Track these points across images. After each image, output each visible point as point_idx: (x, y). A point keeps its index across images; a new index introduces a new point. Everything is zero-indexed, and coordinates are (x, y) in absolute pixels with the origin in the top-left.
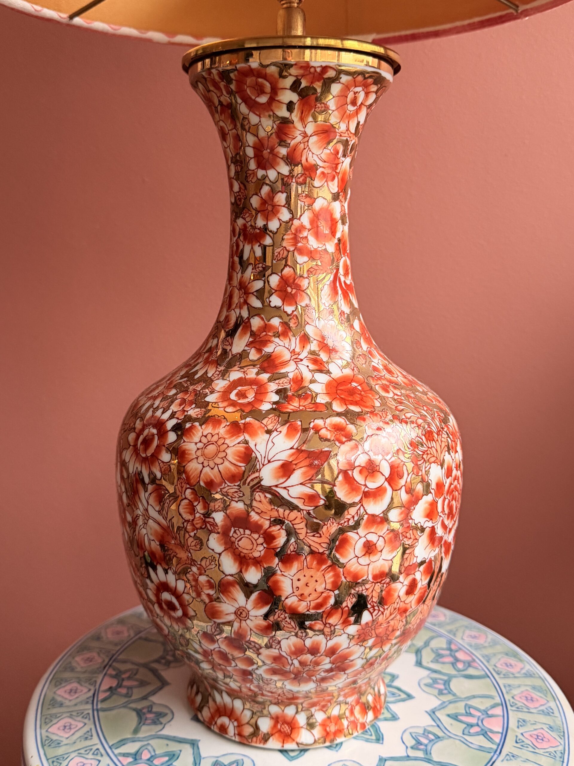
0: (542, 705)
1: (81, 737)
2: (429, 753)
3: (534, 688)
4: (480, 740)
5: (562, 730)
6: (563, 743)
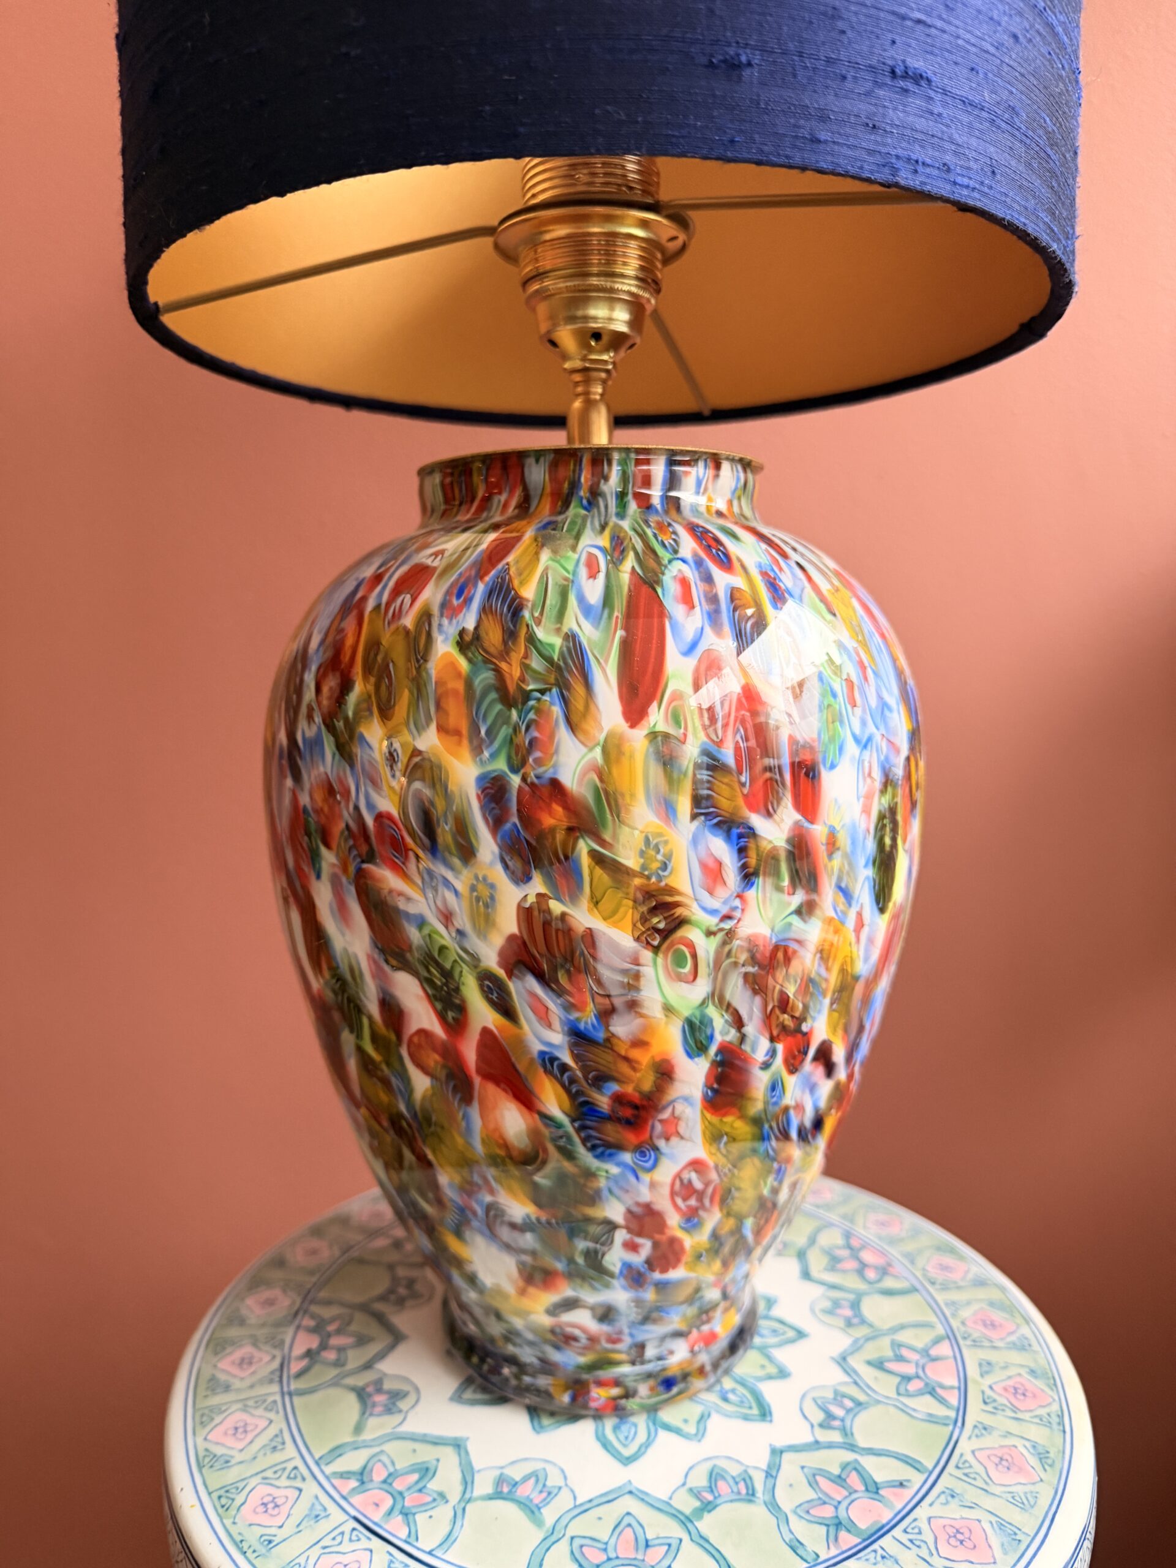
0: (1012, 1333)
1: (264, 1446)
2: (849, 1433)
3: (992, 1304)
4: (925, 1405)
5: (1050, 1375)
6: (1056, 1398)
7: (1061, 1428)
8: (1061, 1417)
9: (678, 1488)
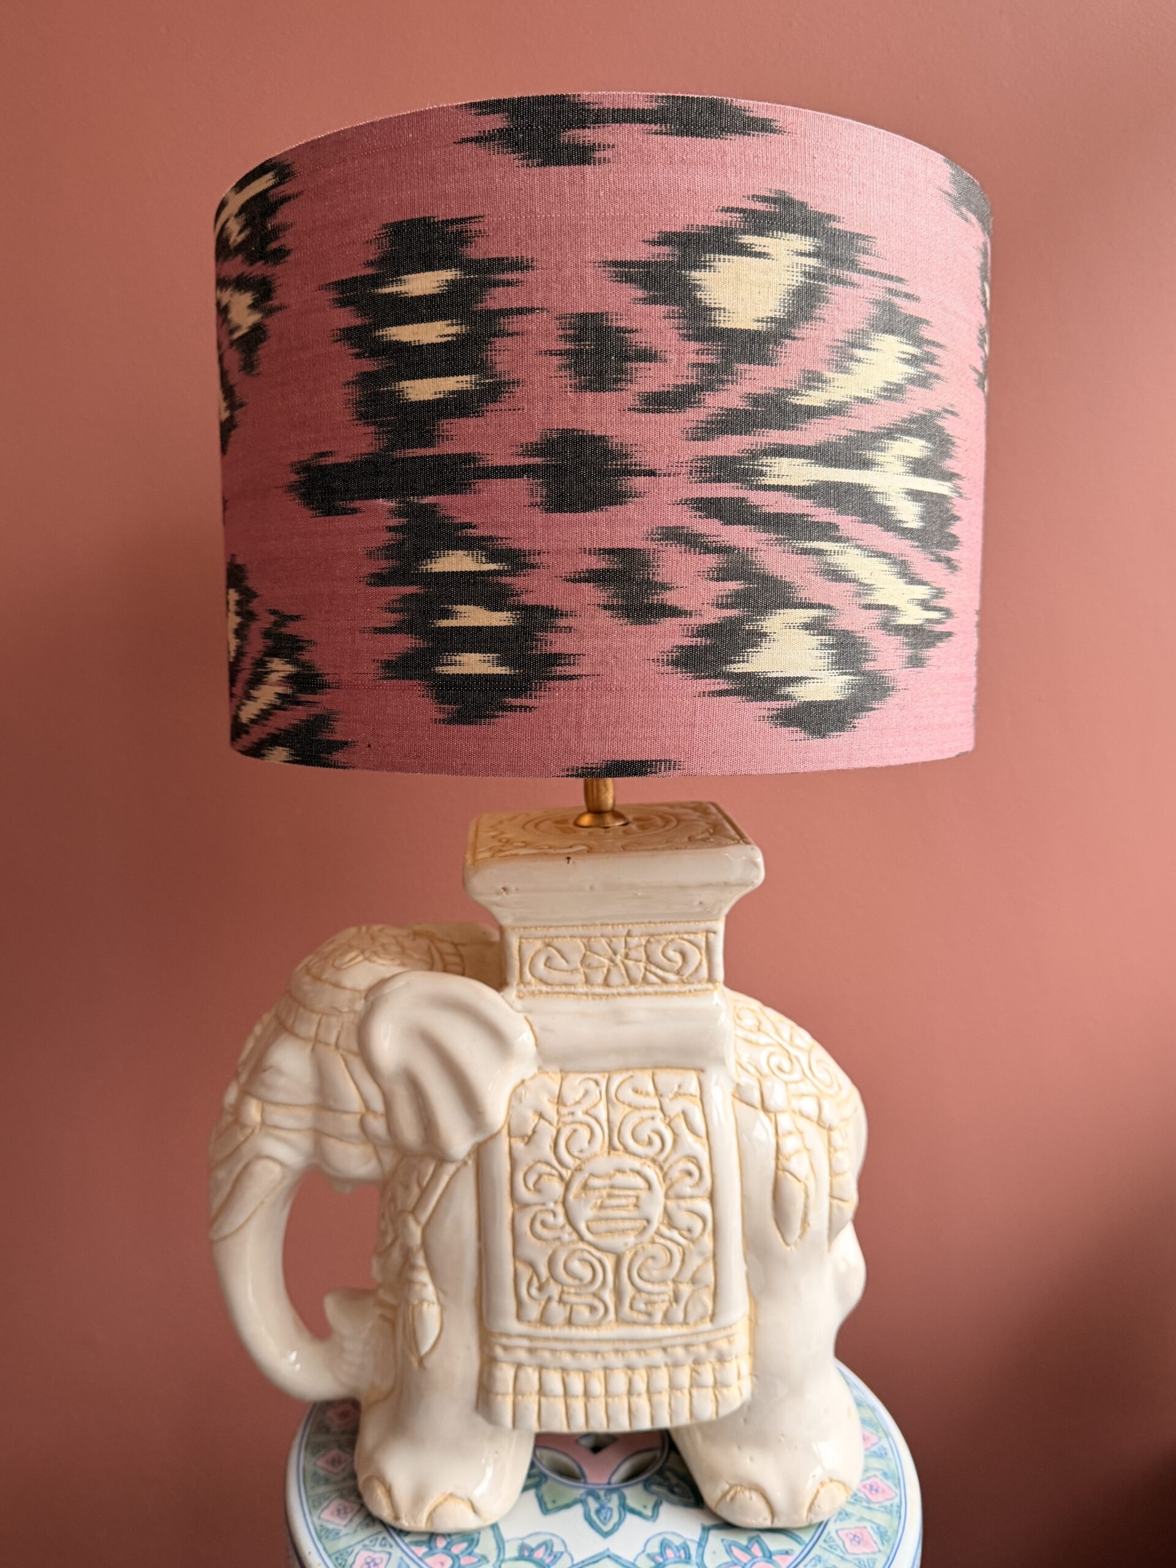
5: (896, 1476)
6: (898, 1493)
7: (898, 1515)
8: (900, 1507)
9: (639, 1555)
